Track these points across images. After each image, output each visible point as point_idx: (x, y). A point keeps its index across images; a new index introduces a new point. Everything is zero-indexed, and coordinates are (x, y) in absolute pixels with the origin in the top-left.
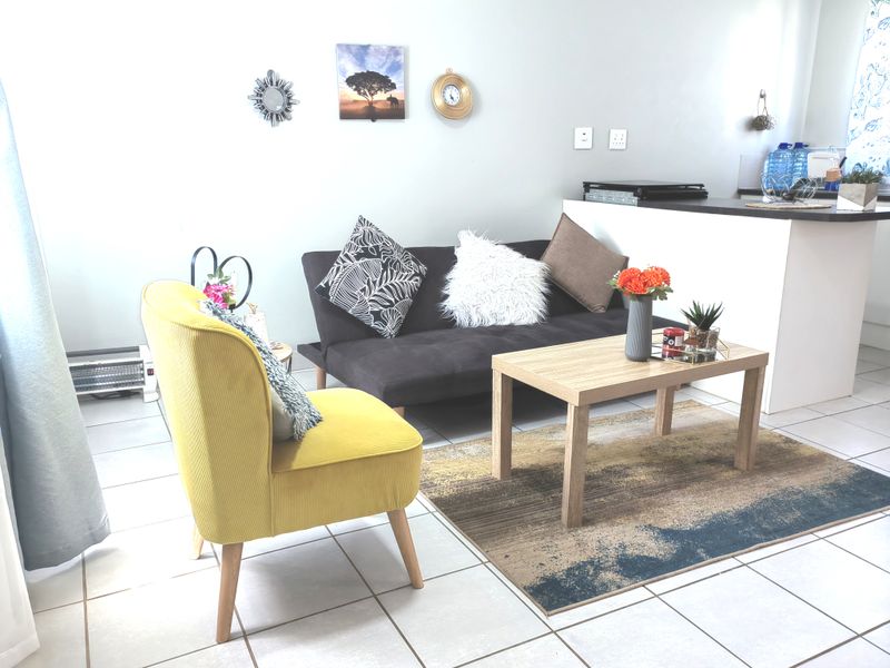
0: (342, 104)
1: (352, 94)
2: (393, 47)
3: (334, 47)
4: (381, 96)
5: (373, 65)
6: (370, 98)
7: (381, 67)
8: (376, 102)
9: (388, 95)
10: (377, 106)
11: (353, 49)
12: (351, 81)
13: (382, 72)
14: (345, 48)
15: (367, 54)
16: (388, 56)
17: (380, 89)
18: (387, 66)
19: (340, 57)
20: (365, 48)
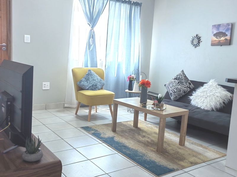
0: (212, 41)
1: (215, 38)
2: (228, 24)
3: (212, 26)
4: (223, 38)
5: (222, 30)
6: (219, 40)
7: (224, 30)
8: (221, 40)
9: (225, 38)
10: (221, 41)
11: (216, 26)
12: (215, 35)
13: (224, 31)
14: (214, 26)
15: (220, 27)
16: (226, 26)
17: (222, 37)
18: (225, 29)
19: (213, 29)
20: (219, 25)
